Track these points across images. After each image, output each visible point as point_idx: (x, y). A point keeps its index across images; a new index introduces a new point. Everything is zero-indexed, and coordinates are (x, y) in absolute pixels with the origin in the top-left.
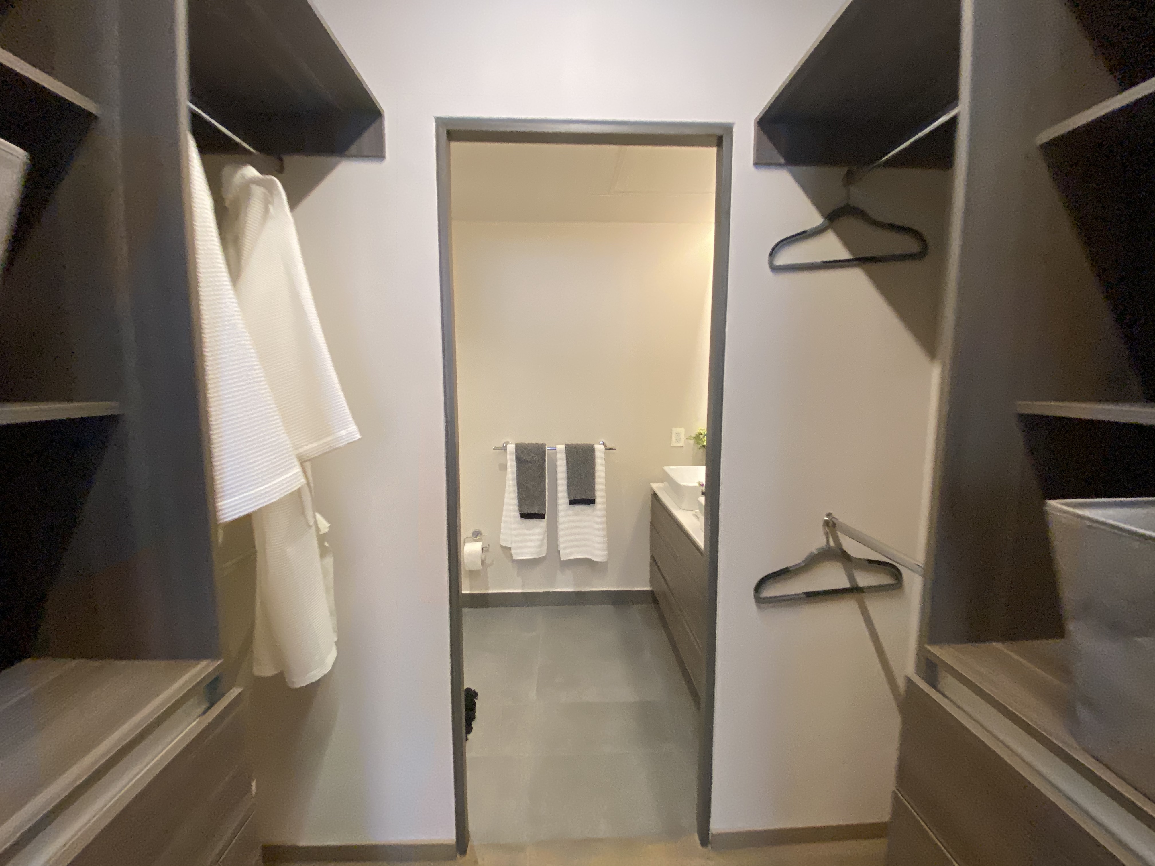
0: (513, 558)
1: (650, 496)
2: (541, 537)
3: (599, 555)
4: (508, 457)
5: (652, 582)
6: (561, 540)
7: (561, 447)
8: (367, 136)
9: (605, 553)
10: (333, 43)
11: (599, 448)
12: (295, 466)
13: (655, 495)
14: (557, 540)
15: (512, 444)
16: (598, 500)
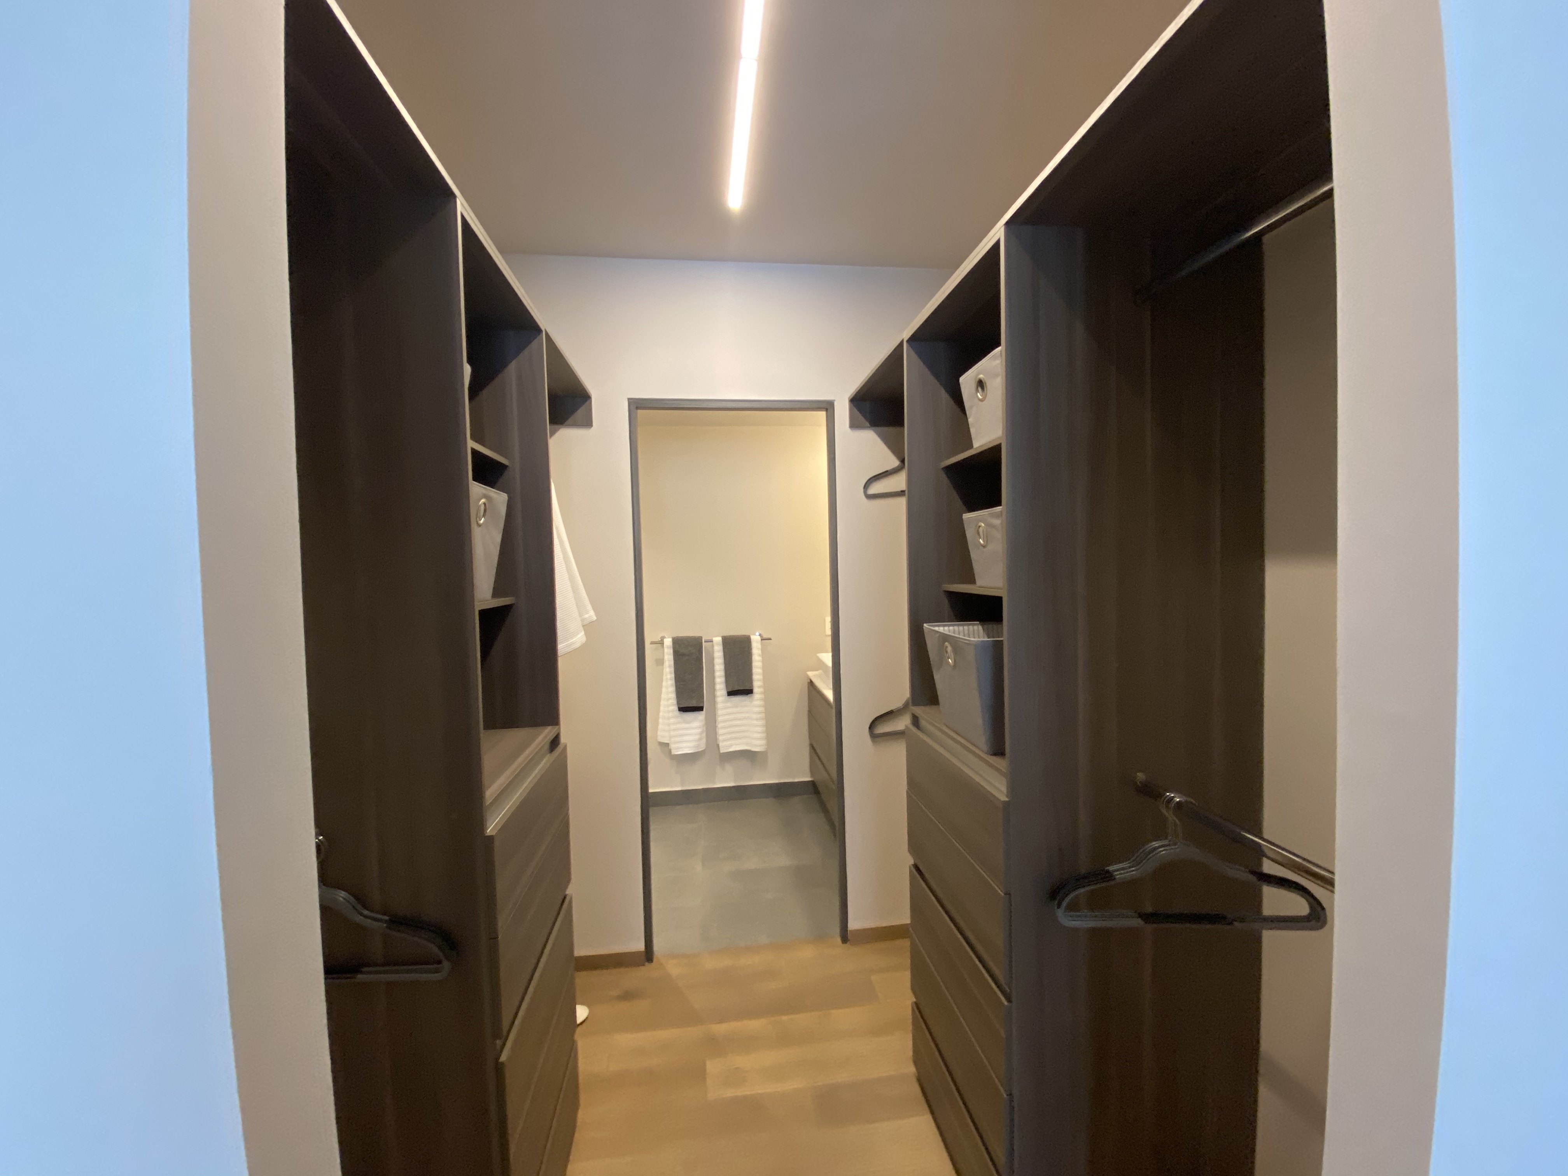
0: (673, 753)
1: (807, 683)
2: (699, 730)
3: (757, 744)
4: (666, 650)
5: (812, 772)
6: (720, 731)
7: (718, 640)
8: (580, 412)
9: (763, 742)
10: (573, 371)
11: (755, 639)
12: (582, 631)
13: (811, 683)
14: (715, 733)
15: (668, 638)
16: (756, 690)
